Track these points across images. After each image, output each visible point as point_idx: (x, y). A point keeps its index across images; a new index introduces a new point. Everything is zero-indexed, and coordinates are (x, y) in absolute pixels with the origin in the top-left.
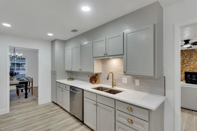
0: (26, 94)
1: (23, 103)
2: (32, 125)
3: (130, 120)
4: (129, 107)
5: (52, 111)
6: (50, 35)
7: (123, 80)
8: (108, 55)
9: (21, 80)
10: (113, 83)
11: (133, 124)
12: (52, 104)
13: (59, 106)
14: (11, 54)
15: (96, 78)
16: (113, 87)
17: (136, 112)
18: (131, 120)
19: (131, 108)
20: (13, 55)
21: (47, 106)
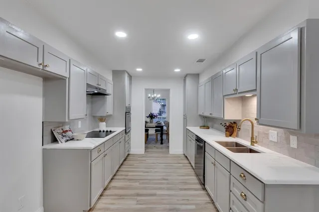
0: (162, 140)
1: (157, 148)
2: (155, 170)
3: (243, 194)
4: (243, 174)
5: (179, 163)
6: (177, 70)
7: (270, 135)
8: (239, 92)
9: (158, 124)
10: (252, 138)
11: (247, 202)
12: (183, 156)
13: (188, 160)
14: (151, 95)
15: (233, 127)
16: (252, 144)
17: (249, 183)
18: (245, 195)
19: (244, 176)
20: (153, 96)
21: (176, 157)
